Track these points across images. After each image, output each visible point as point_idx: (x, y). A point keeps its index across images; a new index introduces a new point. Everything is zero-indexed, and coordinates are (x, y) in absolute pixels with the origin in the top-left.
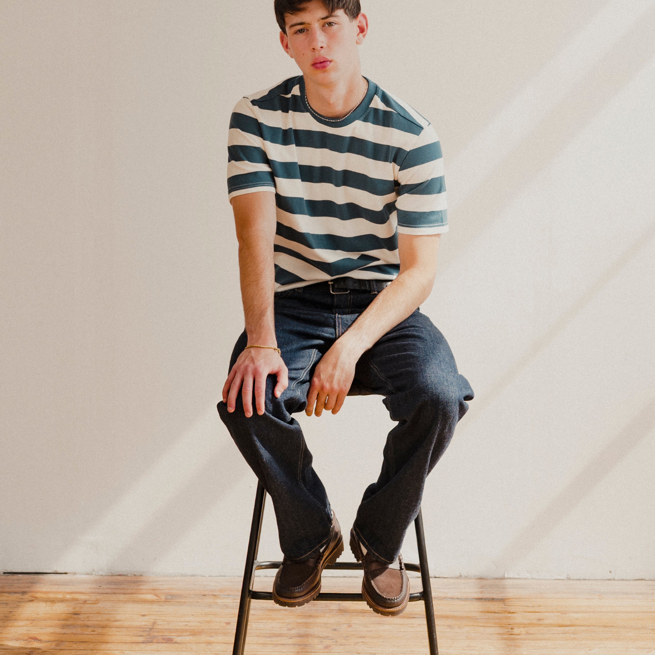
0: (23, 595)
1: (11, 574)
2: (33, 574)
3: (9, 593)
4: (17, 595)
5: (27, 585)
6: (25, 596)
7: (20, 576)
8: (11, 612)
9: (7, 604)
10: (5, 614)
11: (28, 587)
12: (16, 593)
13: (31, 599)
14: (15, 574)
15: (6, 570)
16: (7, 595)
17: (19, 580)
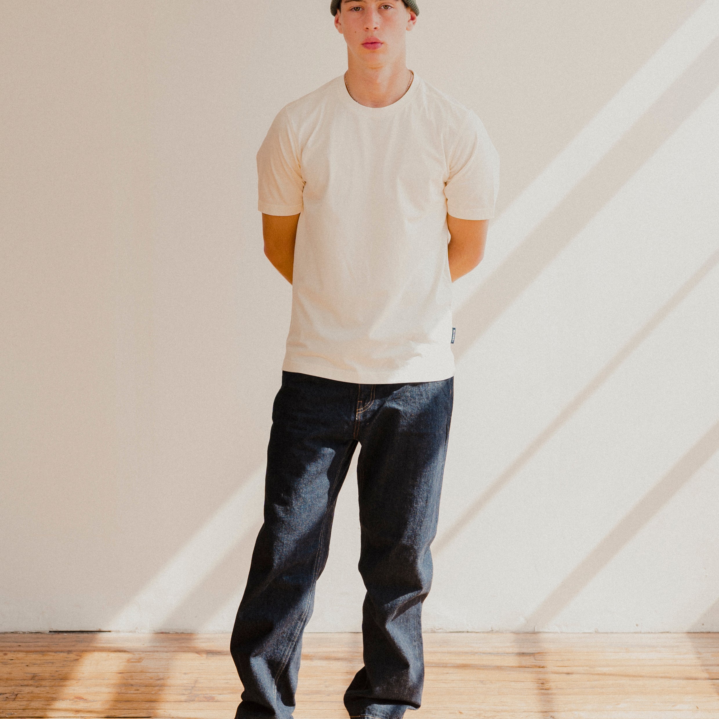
0: (68, 654)
1: (57, 633)
2: (78, 633)
3: (56, 652)
4: (62, 654)
5: (73, 643)
6: (69, 655)
7: (65, 634)
8: (57, 671)
9: (53, 663)
10: (51, 673)
11: (74, 646)
12: (62, 652)
13: (76, 658)
14: (60, 633)
15: (52, 629)
16: (53, 654)
17: (65, 638)
